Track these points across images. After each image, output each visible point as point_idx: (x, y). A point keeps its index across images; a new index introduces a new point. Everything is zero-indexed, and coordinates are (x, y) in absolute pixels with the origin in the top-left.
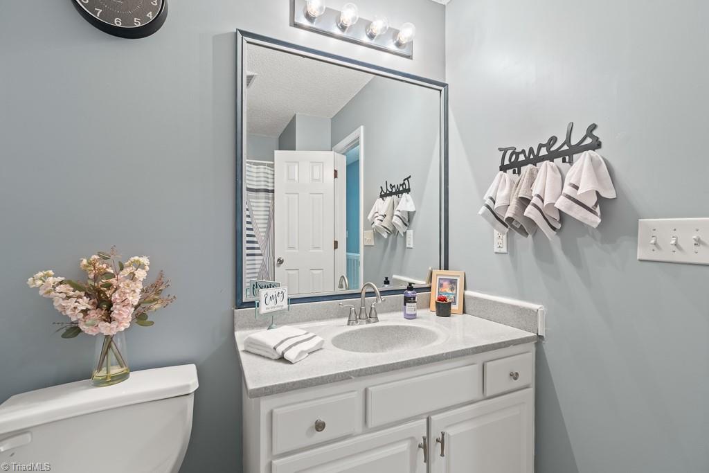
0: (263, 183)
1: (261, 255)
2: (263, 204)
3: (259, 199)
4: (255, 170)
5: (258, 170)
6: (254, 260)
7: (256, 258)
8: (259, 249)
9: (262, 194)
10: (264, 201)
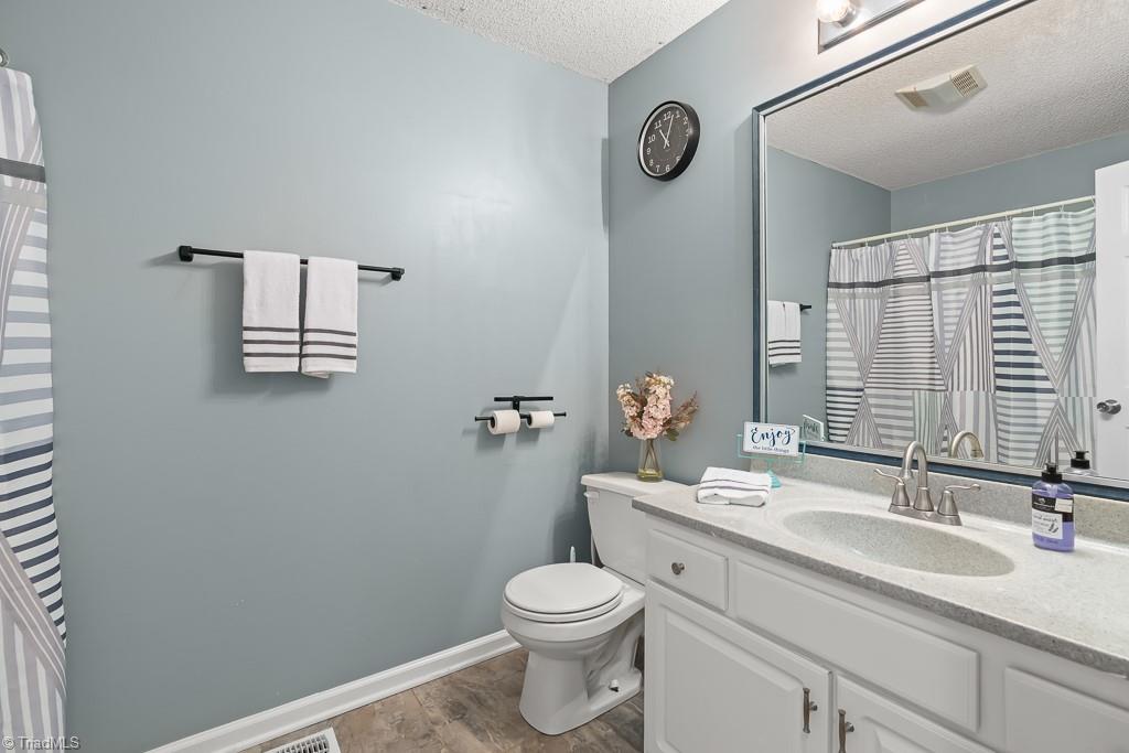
0: (1055, 247)
1: (1051, 391)
2: (1057, 290)
3: (1047, 280)
4: (1040, 225)
5: (1045, 224)
6: (1035, 400)
7: (1038, 396)
8: (1045, 378)
9: (1055, 269)
10: (1059, 281)
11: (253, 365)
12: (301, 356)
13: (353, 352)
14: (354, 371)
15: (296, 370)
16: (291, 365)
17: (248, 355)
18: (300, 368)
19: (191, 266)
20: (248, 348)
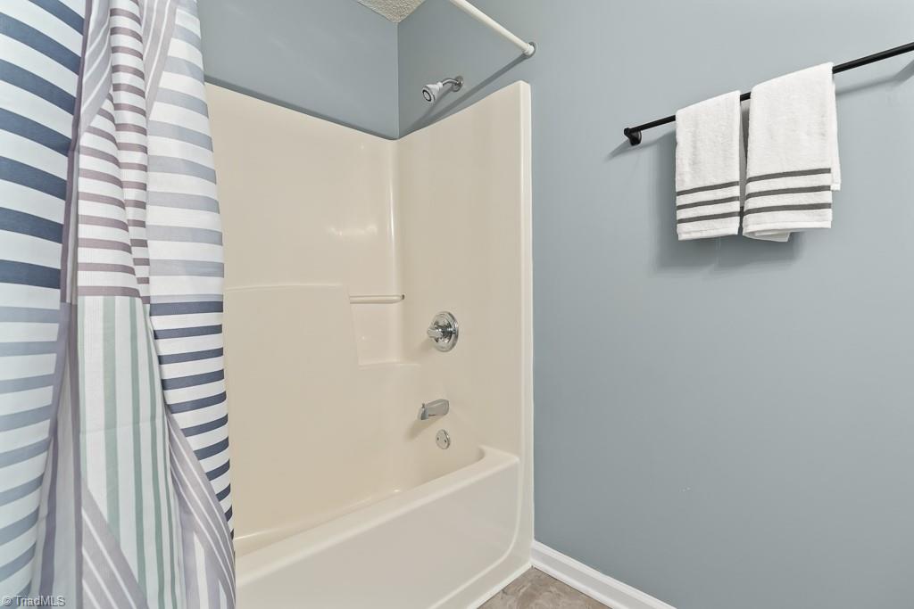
11: (687, 232)
12: (742, 214)
13: (826, 197)
14: (828, 225)
15: (737, 233)
16: (730, 227)
17: (682, 221)
18: (741, 229)
19: (641, 148)
20: (682, 214)
